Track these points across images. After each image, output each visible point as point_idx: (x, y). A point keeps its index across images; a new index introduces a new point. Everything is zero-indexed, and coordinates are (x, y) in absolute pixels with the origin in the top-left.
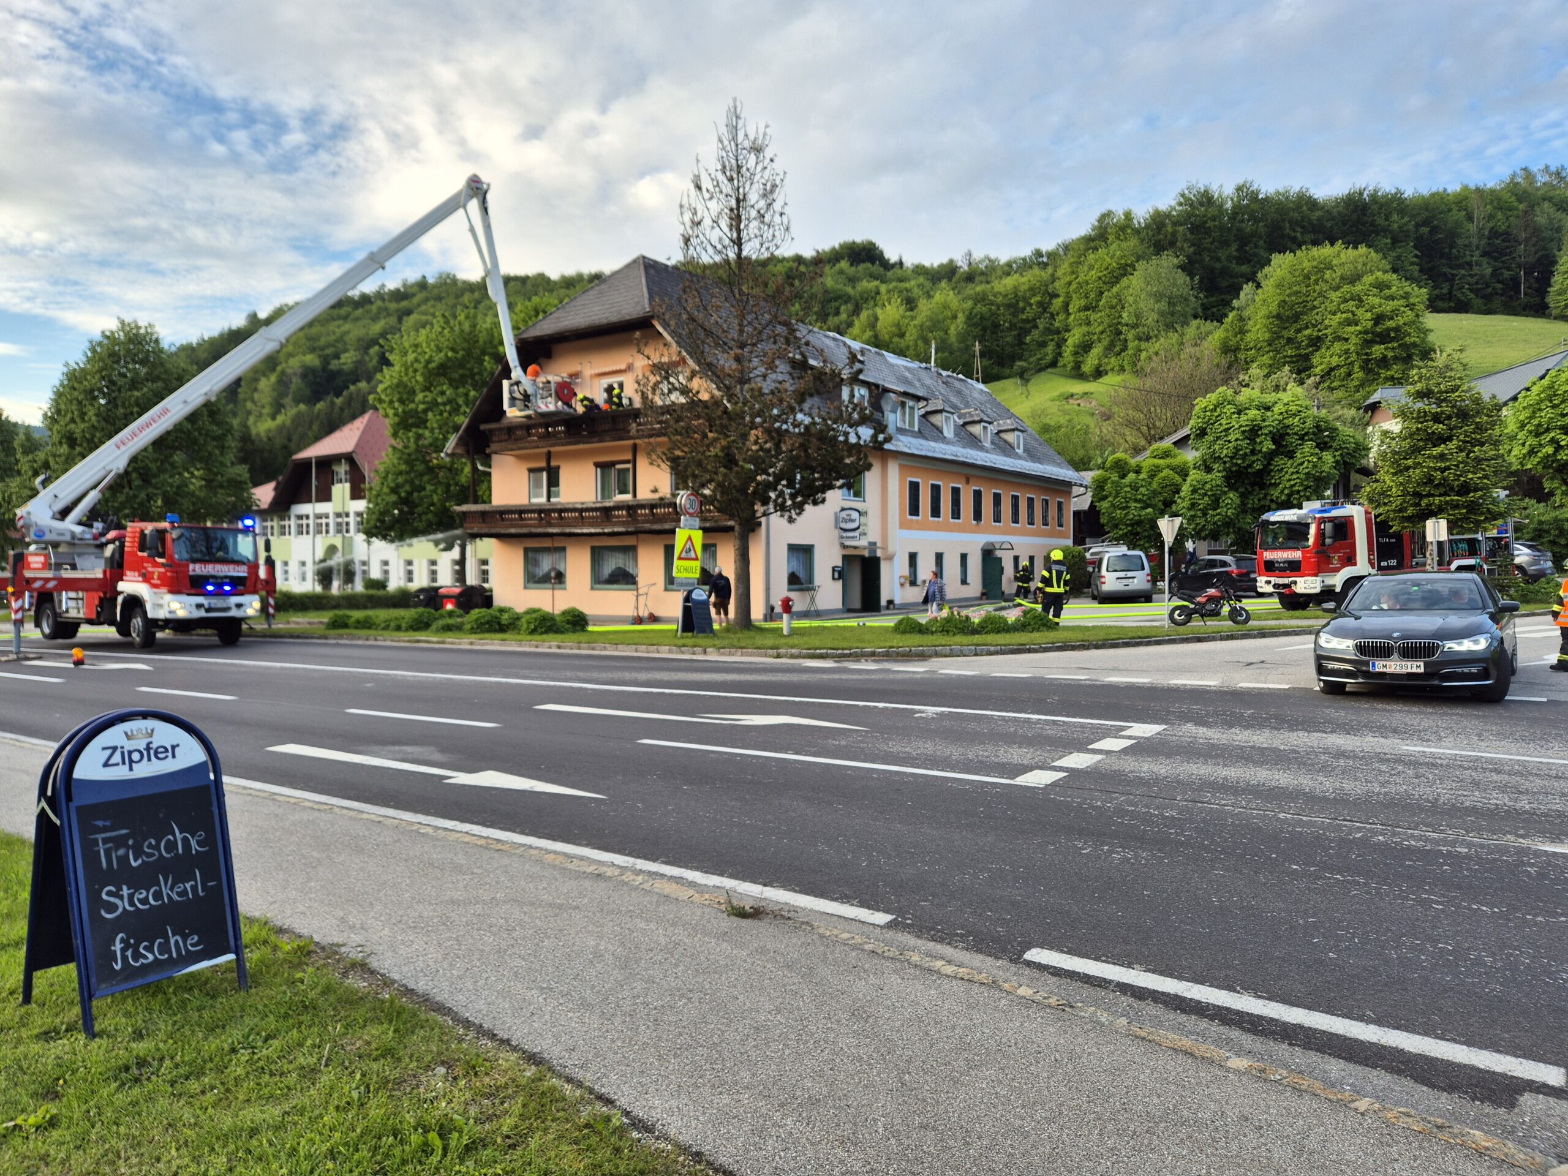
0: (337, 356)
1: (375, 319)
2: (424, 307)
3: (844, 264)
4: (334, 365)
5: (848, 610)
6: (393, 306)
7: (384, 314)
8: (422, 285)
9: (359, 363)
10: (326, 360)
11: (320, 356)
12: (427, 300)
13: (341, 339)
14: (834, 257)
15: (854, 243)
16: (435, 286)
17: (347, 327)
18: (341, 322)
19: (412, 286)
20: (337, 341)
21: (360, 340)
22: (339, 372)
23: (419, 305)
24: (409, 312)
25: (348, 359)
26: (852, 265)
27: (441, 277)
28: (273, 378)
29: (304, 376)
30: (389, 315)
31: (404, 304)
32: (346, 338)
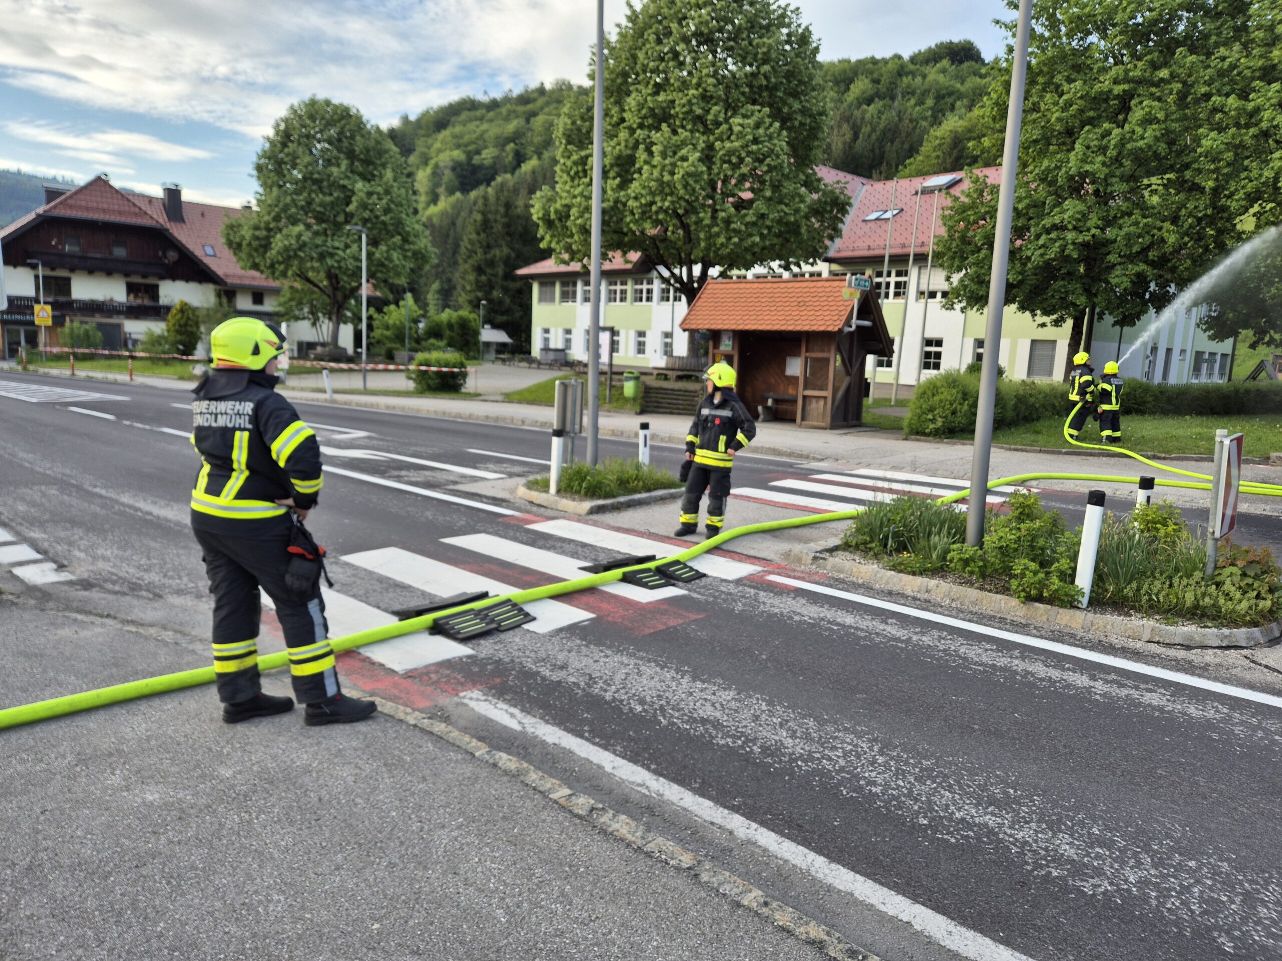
0: (478, 152)
1: (507, 119)
2: (546, 110)
3: (945, 63)
4: (476, 160)
6: (521, 109)
7: (512, 116)
8: (541, 91)
9: (497, 159)
10: (470, 155)
11: (465, 152)
12: (548, 104)
13: (481, 137)
14: (933, 56)
15: (951, 43)
16: (553, 92)
17: (485, 126)
18: (478, 123)
19: (533, 91)
20: (477, 139)
21: (497, 138)
22: (480, 167)
23: (542, 109)
24: (534, 114)
25: (488, 155)
26: (953, 64)
27: (557, 83)
28: (429, 170)
29: (453, 169)
30: (517, 117)
31: (530, 107)
32: (486, 136)
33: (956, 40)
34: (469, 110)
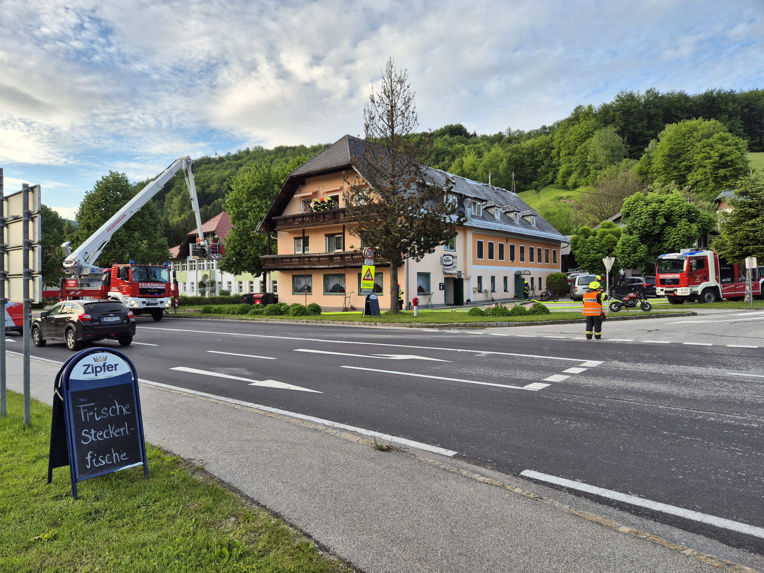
0: (208, 187)
1: (226, 169)
2: (248, 163)
3: (447, 136)
4: (207, 190)
5: (448, 305)
6: (234, 162)
7: (230, 166)
8: (247, 152)
9: (219, 189)
10: (205, 188)
11: (201, 187)
12: (249, 159)
13: (210, 179)
14: (442, 133)
15: (452, 125)
16: (253, 153)
17: (213, 173)
18: (210, 170)
19: (243, 153)
20: (208, 179)
21: (219, 179)
22: (210, 194)
23: (246, 162)
24: (241, 165)
25: (213, 188)
26: (451, 137)
27: (256, 148)
28: (180, 197)
30: (232, 167)
31: (239, 161)
32: (212, 178)
33: (454, 124)
34: (207, 164)
